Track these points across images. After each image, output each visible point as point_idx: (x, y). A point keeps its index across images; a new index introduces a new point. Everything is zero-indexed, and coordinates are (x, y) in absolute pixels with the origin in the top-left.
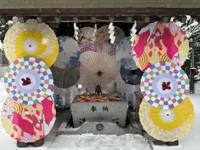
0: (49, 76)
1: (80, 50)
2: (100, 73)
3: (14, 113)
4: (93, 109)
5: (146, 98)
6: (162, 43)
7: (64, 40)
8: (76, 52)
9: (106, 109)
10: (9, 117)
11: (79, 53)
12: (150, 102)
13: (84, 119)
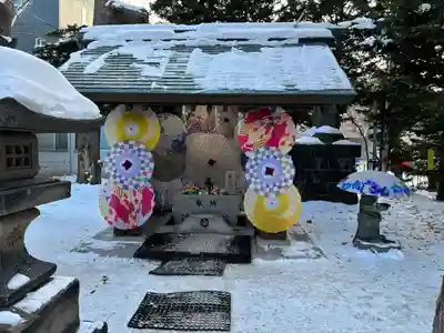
1: (186, 131)
2: (212, 162)
4: (199, 203)
5: (252, 186)
6: (271, 131)
7: (166, 118)
8: (181, 134)
9: (213, 203)
11: (184, 136)
12: (256, 190)
13: (187, 216)
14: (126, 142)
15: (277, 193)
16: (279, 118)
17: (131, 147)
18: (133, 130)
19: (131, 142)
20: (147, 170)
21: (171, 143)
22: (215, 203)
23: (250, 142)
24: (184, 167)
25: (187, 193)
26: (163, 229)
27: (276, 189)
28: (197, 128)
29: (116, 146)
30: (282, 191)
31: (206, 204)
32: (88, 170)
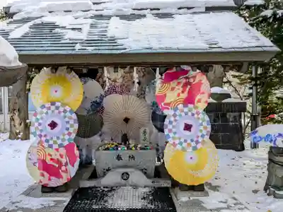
0: (74, 120)
1: (103, 93)
2: (127, 120)
3: (39, 159)
4: (119, 158)
8: (99, 95)
9: (132, 157)
10: (34, 164)
11: (102, 97)
13: (108, 170)
14: (53, 104)
15: (195, 148)
16: (194, 77)
17: (57, 108)
18: (58, 93)
19: (58, 104)
20: (71, 130)
21: (90, 104)
22: (133, 157)
23: (167, 100)
24: (102, 124)
25: (108, 149)
26: (87, 184)
27: (193, 144)
28: (113, 90)
29: (43, 107)
30: (199, 146)
31: (125, 158)
32: (19, 128)
